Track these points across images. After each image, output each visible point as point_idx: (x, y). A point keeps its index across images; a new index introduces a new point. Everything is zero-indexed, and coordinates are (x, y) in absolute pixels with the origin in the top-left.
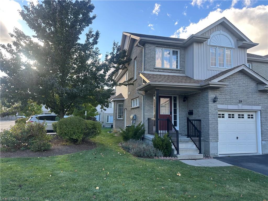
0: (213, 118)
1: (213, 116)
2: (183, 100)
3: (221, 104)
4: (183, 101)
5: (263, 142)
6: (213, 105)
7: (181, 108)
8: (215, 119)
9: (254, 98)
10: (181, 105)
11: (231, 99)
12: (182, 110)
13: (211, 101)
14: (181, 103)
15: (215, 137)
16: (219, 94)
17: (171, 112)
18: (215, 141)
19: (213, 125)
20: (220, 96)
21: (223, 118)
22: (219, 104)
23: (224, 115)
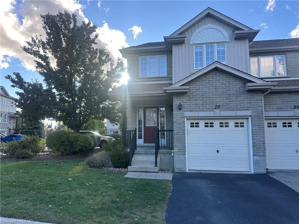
0: (179, 128)
1: (178, 125)
2: (170, 109)
3: (189, 111)
4: (170, 111)
5: (255, 157)
6: (179, 113)
7: (168, 119)
8: (181, 128)
9: (240, 101)
10: (169, 116)
11: (203, 104)
12: (169, 121)
13: (176, 109)
15: (181, 149)
17: (158, 124)
18: (182, 154)
19: (178, 136)
20: (188, 102)
21: (197, 128)
22: (187, 111)
23: (198, 123)
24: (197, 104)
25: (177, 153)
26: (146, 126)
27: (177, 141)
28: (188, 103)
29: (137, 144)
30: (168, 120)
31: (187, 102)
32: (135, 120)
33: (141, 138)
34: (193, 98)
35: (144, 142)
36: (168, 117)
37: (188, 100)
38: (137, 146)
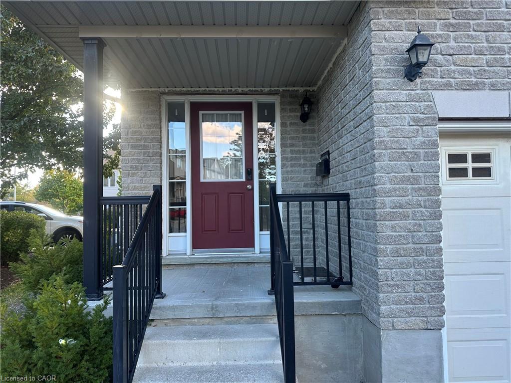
0: (407, 180)
1: (403, 164)
2: (299, 114)
3: (461, 87)
4: (298, 121)
6: (403, 95)
7: (292, 152)
8: (416, 180)
10: (293, 138)
12: (296, 159)
13: (388, 71)
14: (288, 129)
15: (421, 299)
16: (447, 26)
17: (249, 172)
18: (422, 326)
19: (402, 223)
20: (455, 39)
21: (482, 181)
22: (448, 87)
23: (486, 158)
24: (500, 51)
25: (400, 322)
26: (202, 180)
27: (396, 253)
28: (452, 44)
29: (164, 253)
30: (290, 155)
31: (449, 36)
32: (154, 154)
33: (182, 229)
34: (478, 16)
35: (196, 245)
36: (292, 145)
37: (452, 25)
38: (164, 262)
